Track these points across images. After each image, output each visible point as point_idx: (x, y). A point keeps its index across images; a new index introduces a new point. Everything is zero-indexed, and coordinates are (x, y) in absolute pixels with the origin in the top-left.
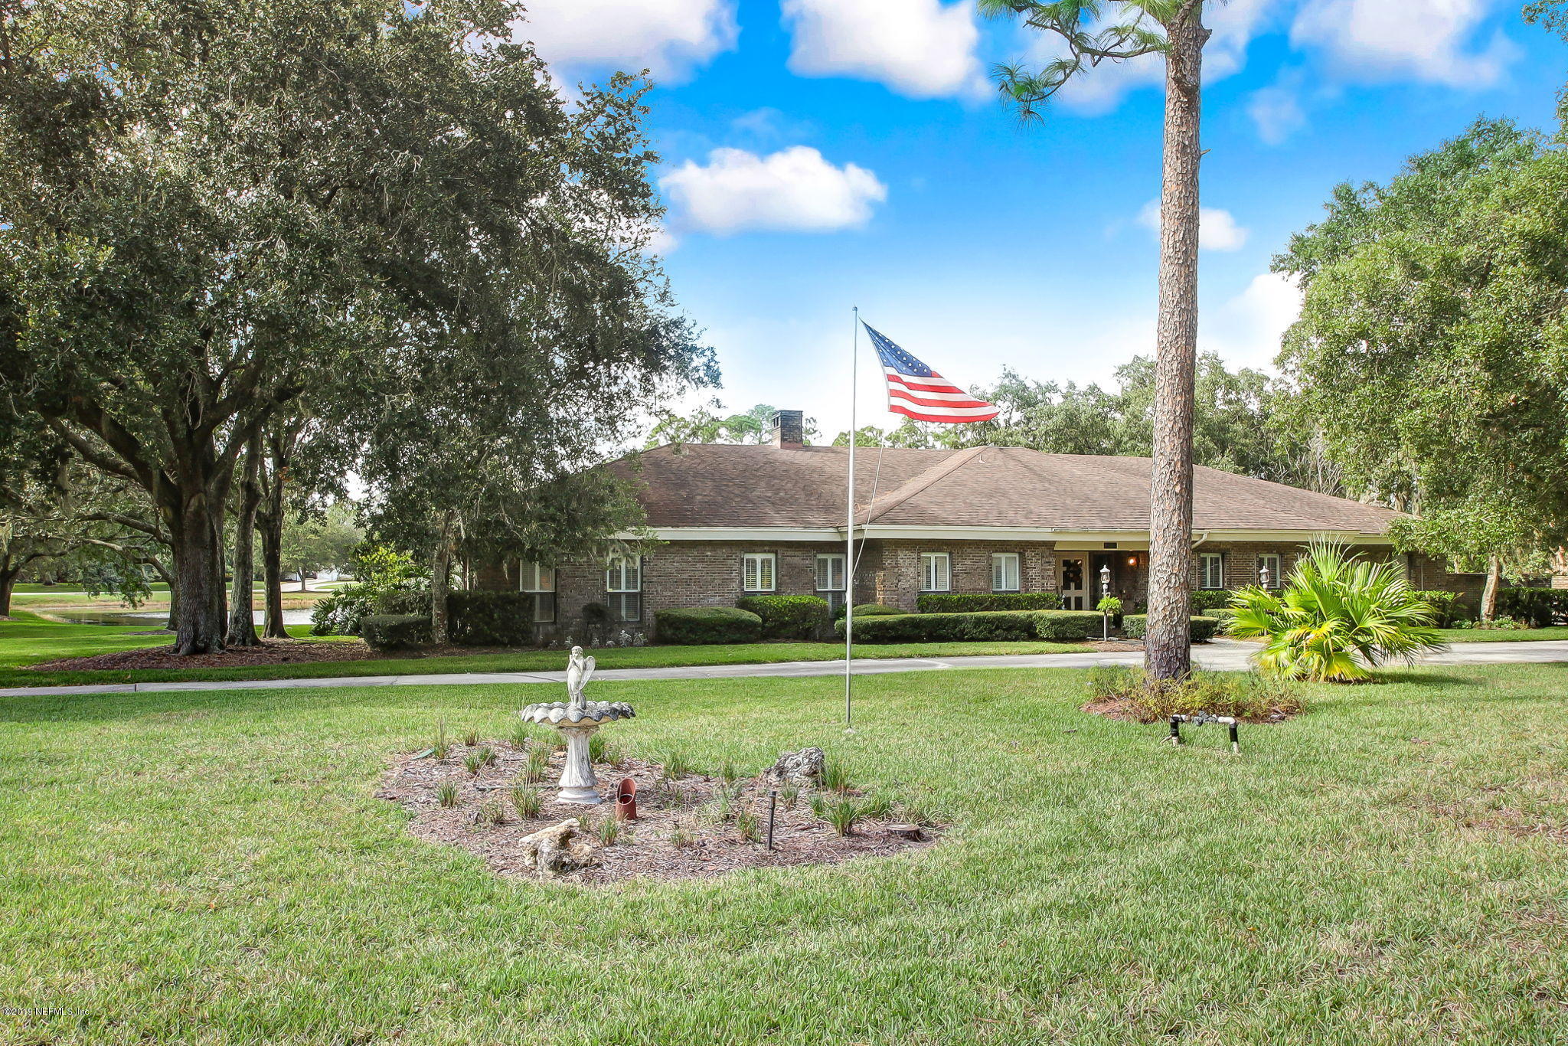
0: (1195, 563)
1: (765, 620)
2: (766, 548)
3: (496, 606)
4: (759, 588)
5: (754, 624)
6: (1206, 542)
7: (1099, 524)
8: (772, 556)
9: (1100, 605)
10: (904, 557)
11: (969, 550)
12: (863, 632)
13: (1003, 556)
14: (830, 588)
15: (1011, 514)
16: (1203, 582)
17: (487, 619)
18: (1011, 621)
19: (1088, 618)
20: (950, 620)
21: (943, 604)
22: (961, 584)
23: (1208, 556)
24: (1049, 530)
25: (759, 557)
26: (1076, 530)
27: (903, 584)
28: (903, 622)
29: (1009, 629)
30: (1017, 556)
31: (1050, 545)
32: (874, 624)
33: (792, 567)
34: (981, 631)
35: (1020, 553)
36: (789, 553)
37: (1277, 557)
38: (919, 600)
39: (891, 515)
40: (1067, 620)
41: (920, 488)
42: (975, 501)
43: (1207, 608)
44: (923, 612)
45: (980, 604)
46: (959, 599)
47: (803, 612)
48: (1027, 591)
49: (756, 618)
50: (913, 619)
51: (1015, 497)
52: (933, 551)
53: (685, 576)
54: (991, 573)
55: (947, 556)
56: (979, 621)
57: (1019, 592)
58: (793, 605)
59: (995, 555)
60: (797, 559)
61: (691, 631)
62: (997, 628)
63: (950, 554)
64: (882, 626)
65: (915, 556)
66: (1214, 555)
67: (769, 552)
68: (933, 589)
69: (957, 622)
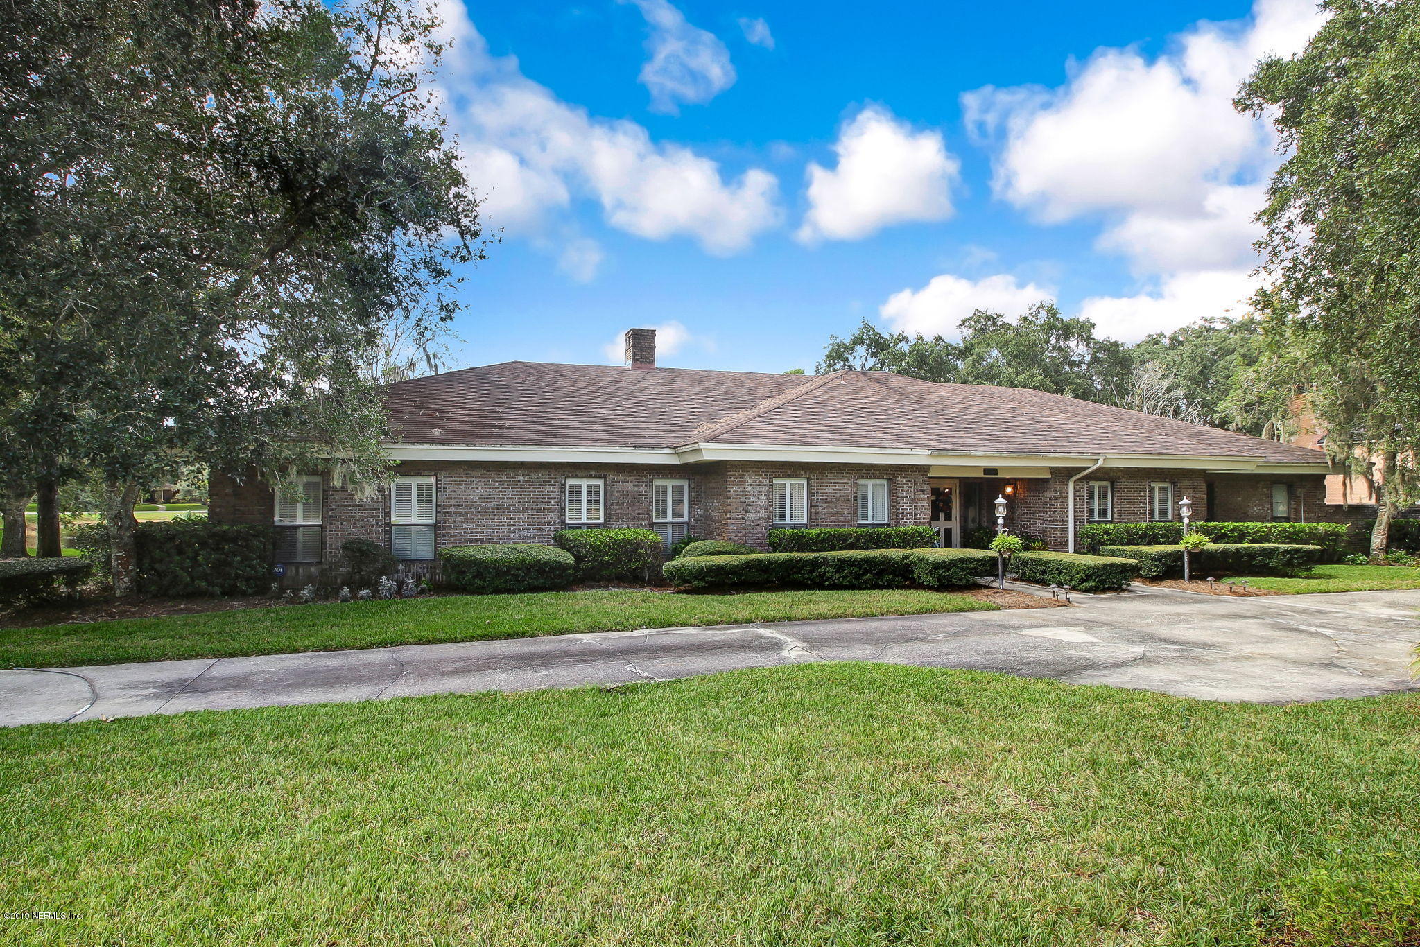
0: (1084, 492)
1: (579, 559)
2: (593, 472)
3: (203, 544)
4: (584, 520)
5: (563, 567)
6: (1101, 469)
7: (980, 446)
8: (600, 482)
9: (994, 544)
10: (754, 485)
11: (830, 476)
12: (696, 578)
13: (870, 483)
14: (669, 519)
15: (879, 433)
16: (1091, 514)
17: (188, 563)
18: (882, 563)
19: (978, 560)
20: (807, 562)
21: (800, 543)
22: (820, 516)
23: (1096, 485)
24: (926, 452)
25: (584, 483)
26: (958, 453)
27: (751, 516)
28: (747, 566)
29: (880, 574)
30: (886, 482)
31: (923, 469)
32: (710, 568)
33: (625, 495)
34: (846, 576)
35: (889, 480)
36: (621, 478)
37: (1168, 485)
38: (770, 536)
39: (737, 433)
40: (953, 563)
41: (776, 406)
42: (838, 420)
43: (1103, 544)
44: (774, 551)
45: (844, 542)
46: (819, 535)
47: (632, 548)
48: (897, 523)
49: (567, 558)
50: (760, 561)
51: (883, 417)
52: (788, 476)
53: (491, 505)
54: (858, 502)
55: (805, 482)
56: (843, 564)
57: (888, 525)
58: (615, 542)
59: (860, 482)
60: (629, 485)
61: (479, 575)
62: (866, 572)
63: (808, 479)
64: (720, 569)
65: (767, 482)
66: (1105, 484)
67: (595, 477)
68: (788, 521)
69: (815, 563)
